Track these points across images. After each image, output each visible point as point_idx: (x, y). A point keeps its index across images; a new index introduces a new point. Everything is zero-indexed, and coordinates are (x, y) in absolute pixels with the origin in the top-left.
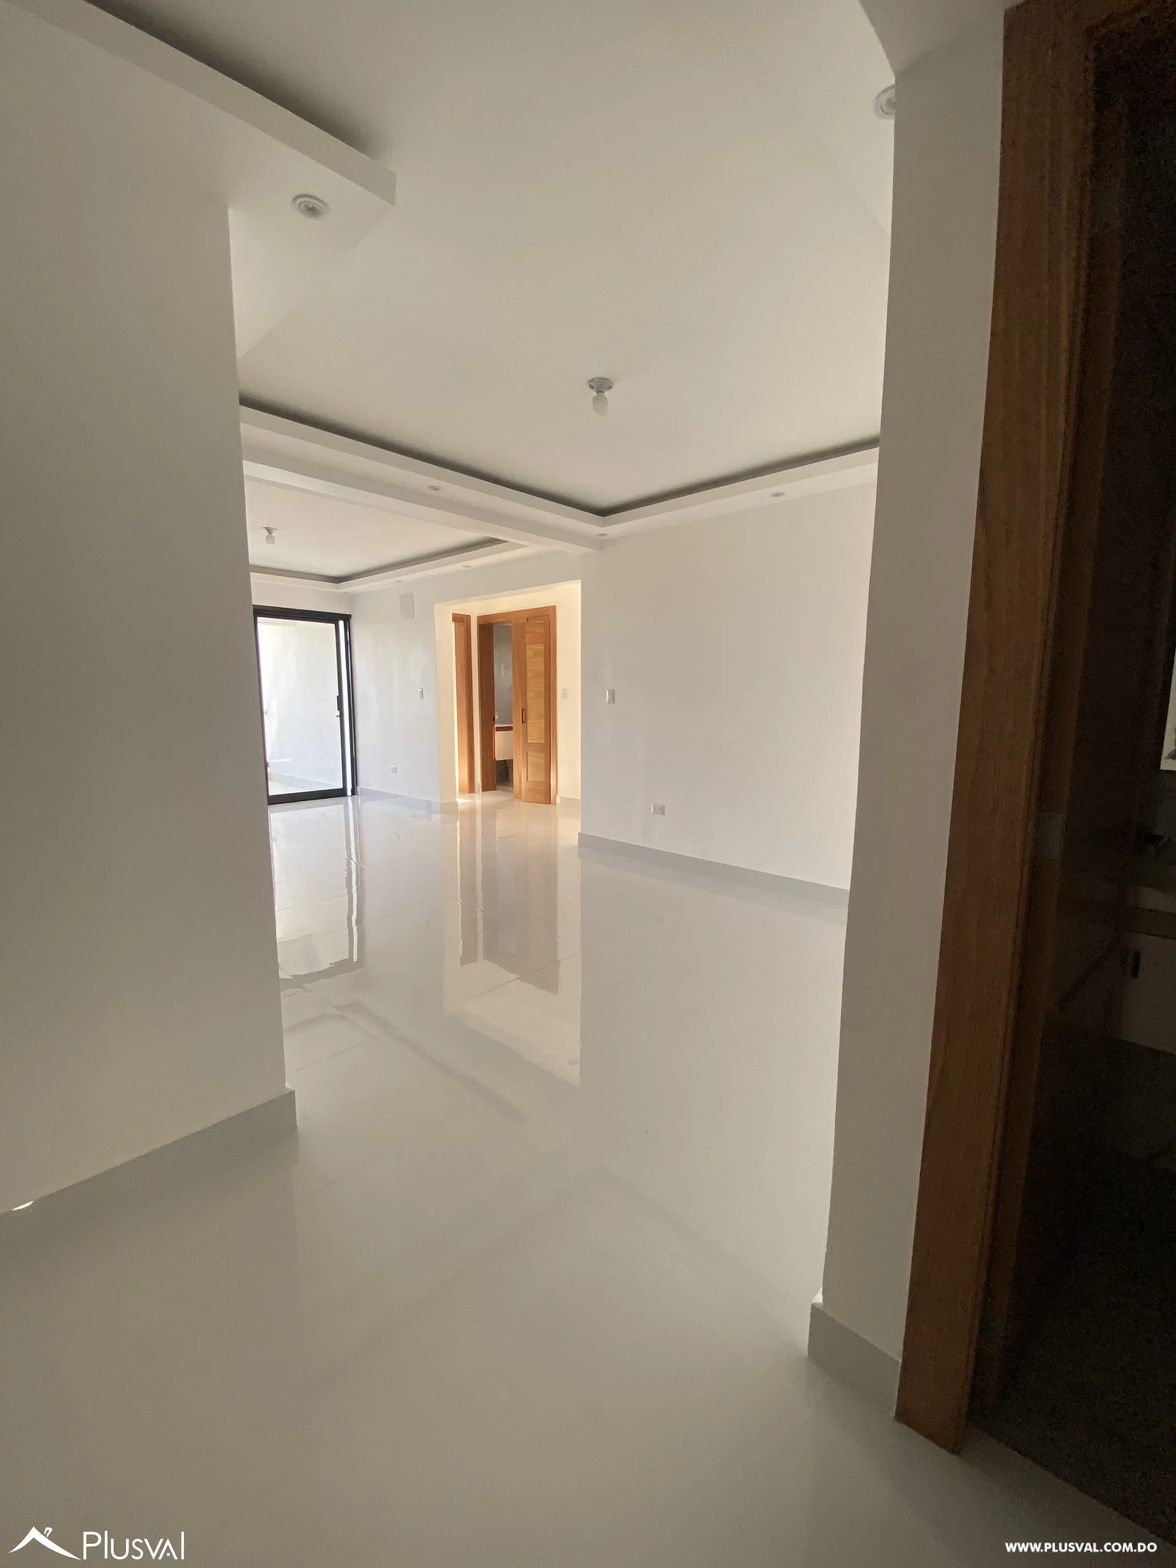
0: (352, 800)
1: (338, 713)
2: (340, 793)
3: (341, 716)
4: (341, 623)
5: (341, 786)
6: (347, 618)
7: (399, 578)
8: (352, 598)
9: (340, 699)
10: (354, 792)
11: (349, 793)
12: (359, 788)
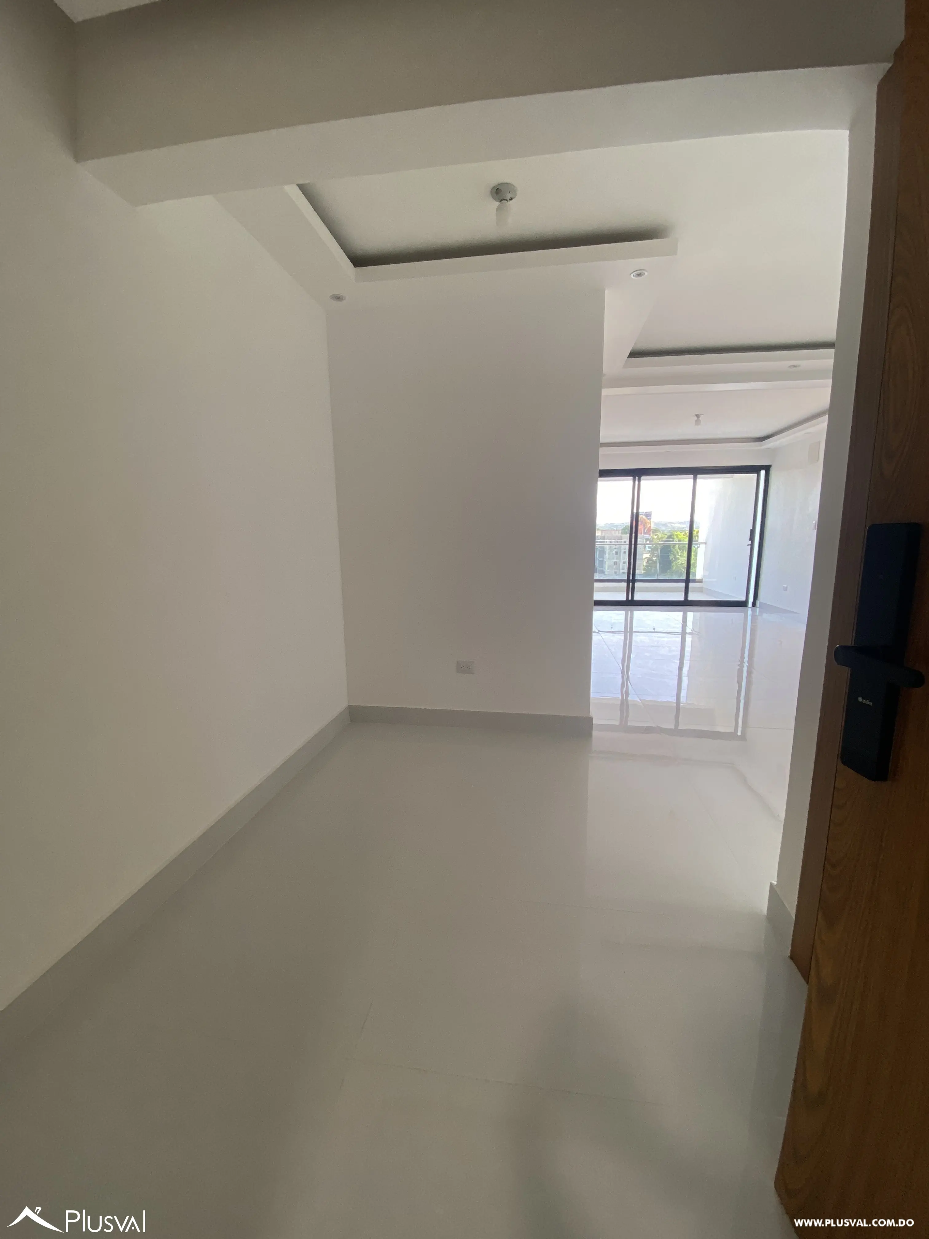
0: (752, 611)
1: (750, 542)
2: (742, 604)
3: (752, 545)
4: (763, 473)
5: (744, 599)
6: (767, 468)
7: (808, 430)
8: (774, 451)
9: (752, 532)
10: (754, 604)
11: (750, 605)
12: (758, 603)
